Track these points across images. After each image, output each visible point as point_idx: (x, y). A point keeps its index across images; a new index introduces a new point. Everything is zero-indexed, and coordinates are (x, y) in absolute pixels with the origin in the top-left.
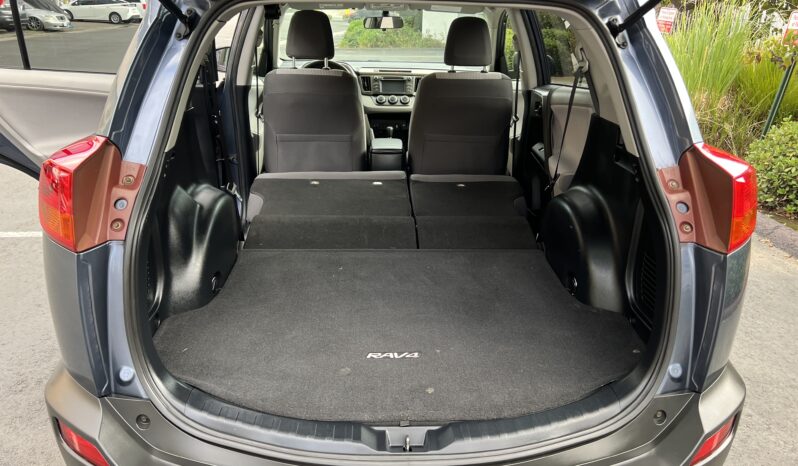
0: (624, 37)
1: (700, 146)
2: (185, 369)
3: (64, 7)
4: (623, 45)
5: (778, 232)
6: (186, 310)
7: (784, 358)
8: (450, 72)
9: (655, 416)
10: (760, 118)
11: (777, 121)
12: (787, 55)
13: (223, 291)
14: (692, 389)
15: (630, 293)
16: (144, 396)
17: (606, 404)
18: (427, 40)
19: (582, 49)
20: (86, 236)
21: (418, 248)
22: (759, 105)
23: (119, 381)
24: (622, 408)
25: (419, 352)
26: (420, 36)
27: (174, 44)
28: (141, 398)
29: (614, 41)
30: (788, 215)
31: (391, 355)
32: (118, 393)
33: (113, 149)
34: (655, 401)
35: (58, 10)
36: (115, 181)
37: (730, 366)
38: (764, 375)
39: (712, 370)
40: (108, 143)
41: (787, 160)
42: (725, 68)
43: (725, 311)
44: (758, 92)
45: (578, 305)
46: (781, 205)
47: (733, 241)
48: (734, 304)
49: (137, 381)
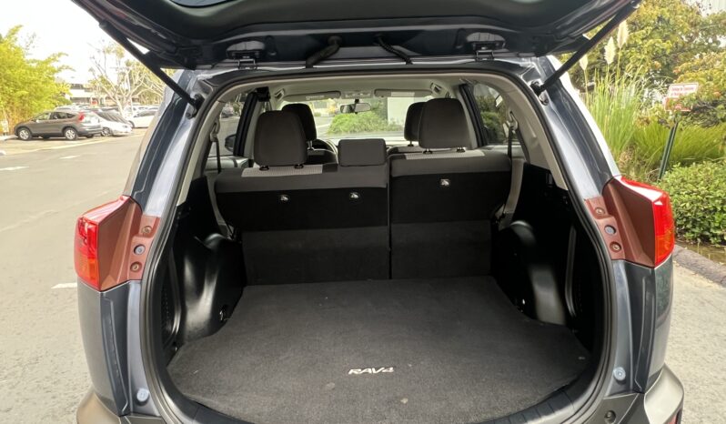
0: (545, 96)
1: (619, 178)
2: (195, 389)
3: (128, 119)
4: (545, 102)
5: (682, 254)
6: (199, 338)
7: (703, 358)
8: (409, 146)
9: (606, 417)
10: (655, 166)
11: (669, 167)
12: (670, 117)
13: (230, 320)
14: (636, 390)
15: (571, 307)
16: (158, 414)
17: (561, 407)
18: (392, 126)
19: (511, 112)
20: (110, 277)
21: (391, 278)
22: (652, 157)
23: (137, 403)
24: (576, 410)
25: (394, 367)
26: (387, 123)
27: (184, 122)
28: (155, 416)
29: (539, 99)
30: (687, 241)
31: (370, 371)
32: (136, 412)
33: (134, 205)
34: (604, 403)
35: (123, 121)
36: (135, 231)
37: (665, 367)
38: (689, 374)
39: (652, 372)
40: (130, 201)
41: (682, 197)
42: (622, 131)
43: (658, 320)
44: (650, 148)
45: (527, 320)
46: (681, 233)
47: (658, 257)
48: (664, 315)
49: (151, 401)
